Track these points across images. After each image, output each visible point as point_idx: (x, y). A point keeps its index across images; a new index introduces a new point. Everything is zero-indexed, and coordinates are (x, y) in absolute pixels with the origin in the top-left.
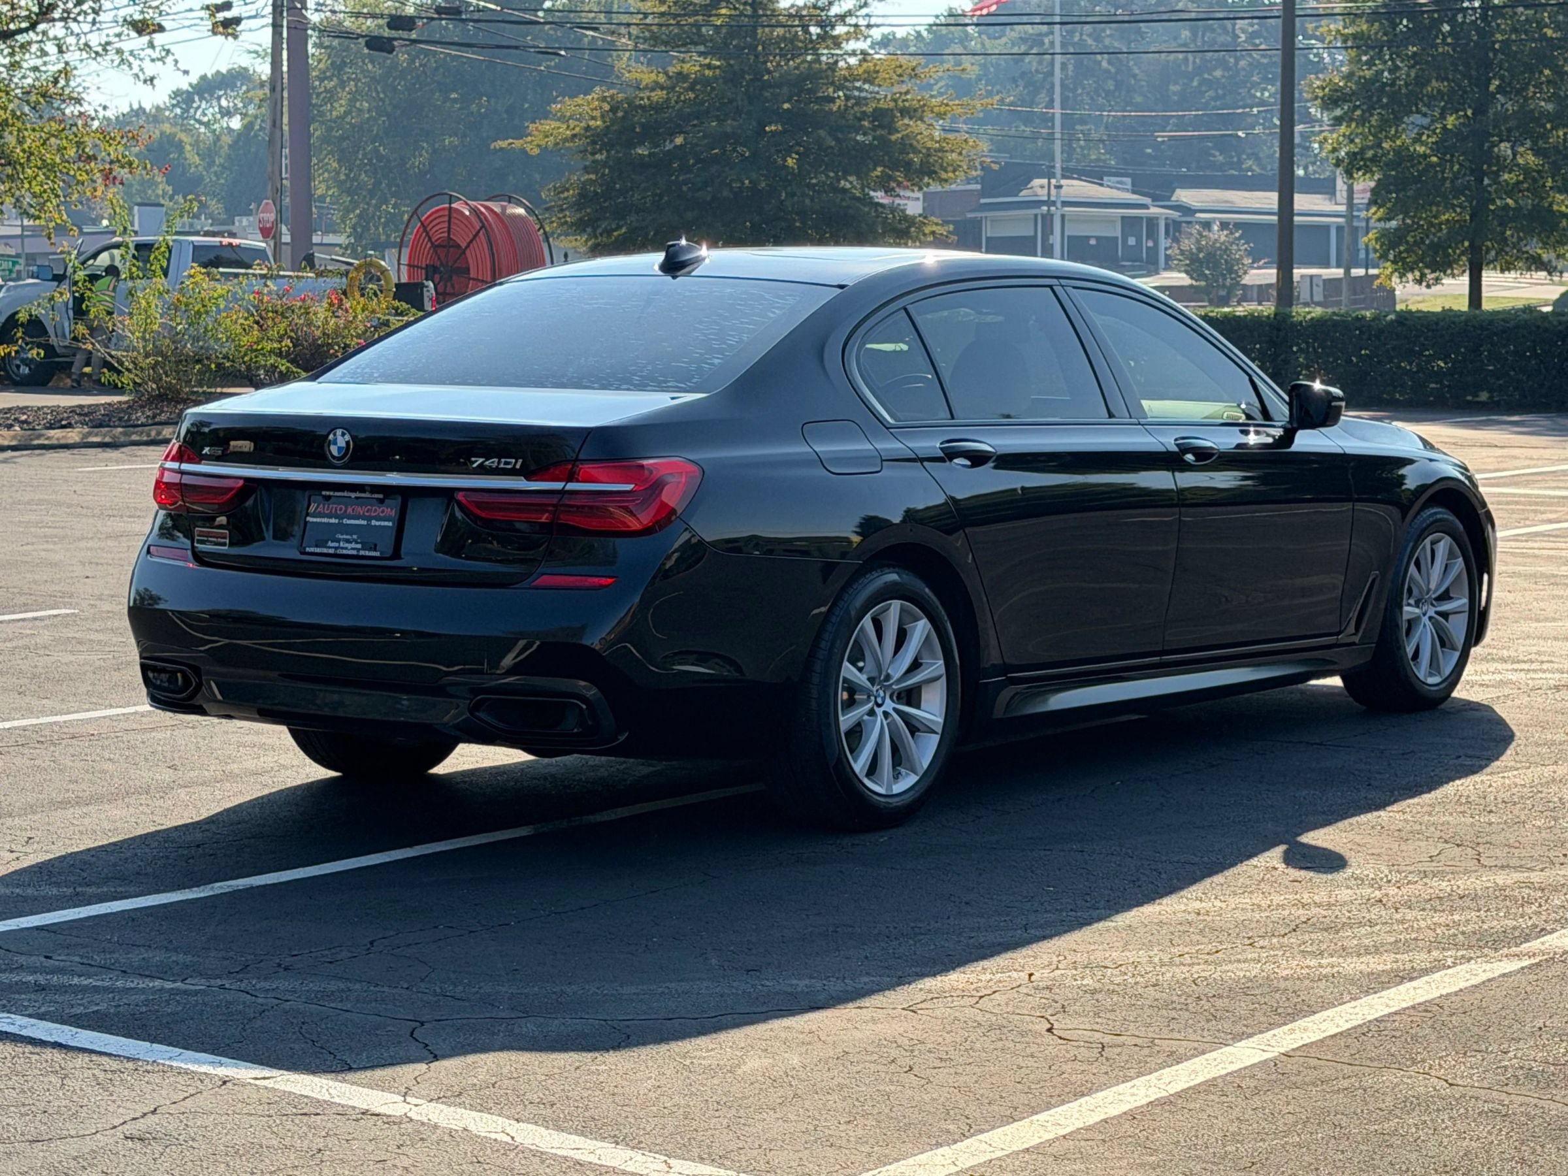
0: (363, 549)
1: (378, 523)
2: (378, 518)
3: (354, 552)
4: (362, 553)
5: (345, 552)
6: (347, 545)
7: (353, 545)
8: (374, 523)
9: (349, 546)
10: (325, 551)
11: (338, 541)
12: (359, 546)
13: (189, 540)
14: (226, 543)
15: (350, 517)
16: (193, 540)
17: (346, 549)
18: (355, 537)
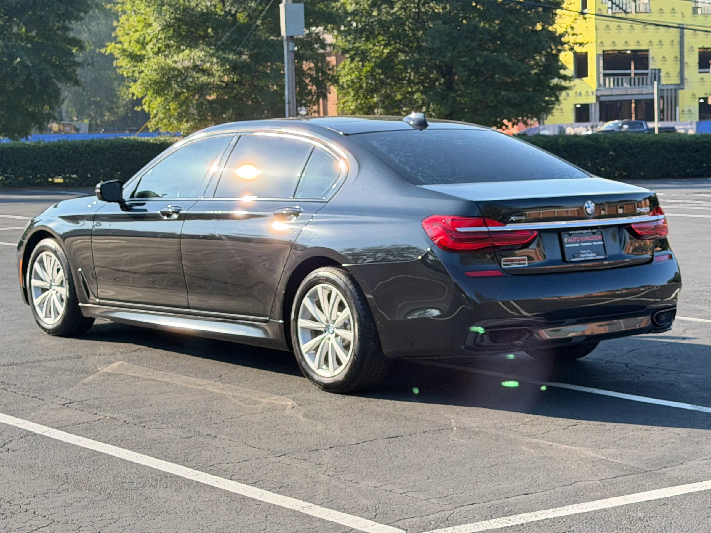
1: (596, 243)
2: (596, 241)
3: (594, 258)
6: (589, 255)
7: (592, 254)
8: (594, 243)
10: (581, 259)
11: (583, 254)
13: (498, 265)
14: (525, 264)
15: (583, 242)
16: (500, 264)
17: (589, 257)
18: (589, 251)
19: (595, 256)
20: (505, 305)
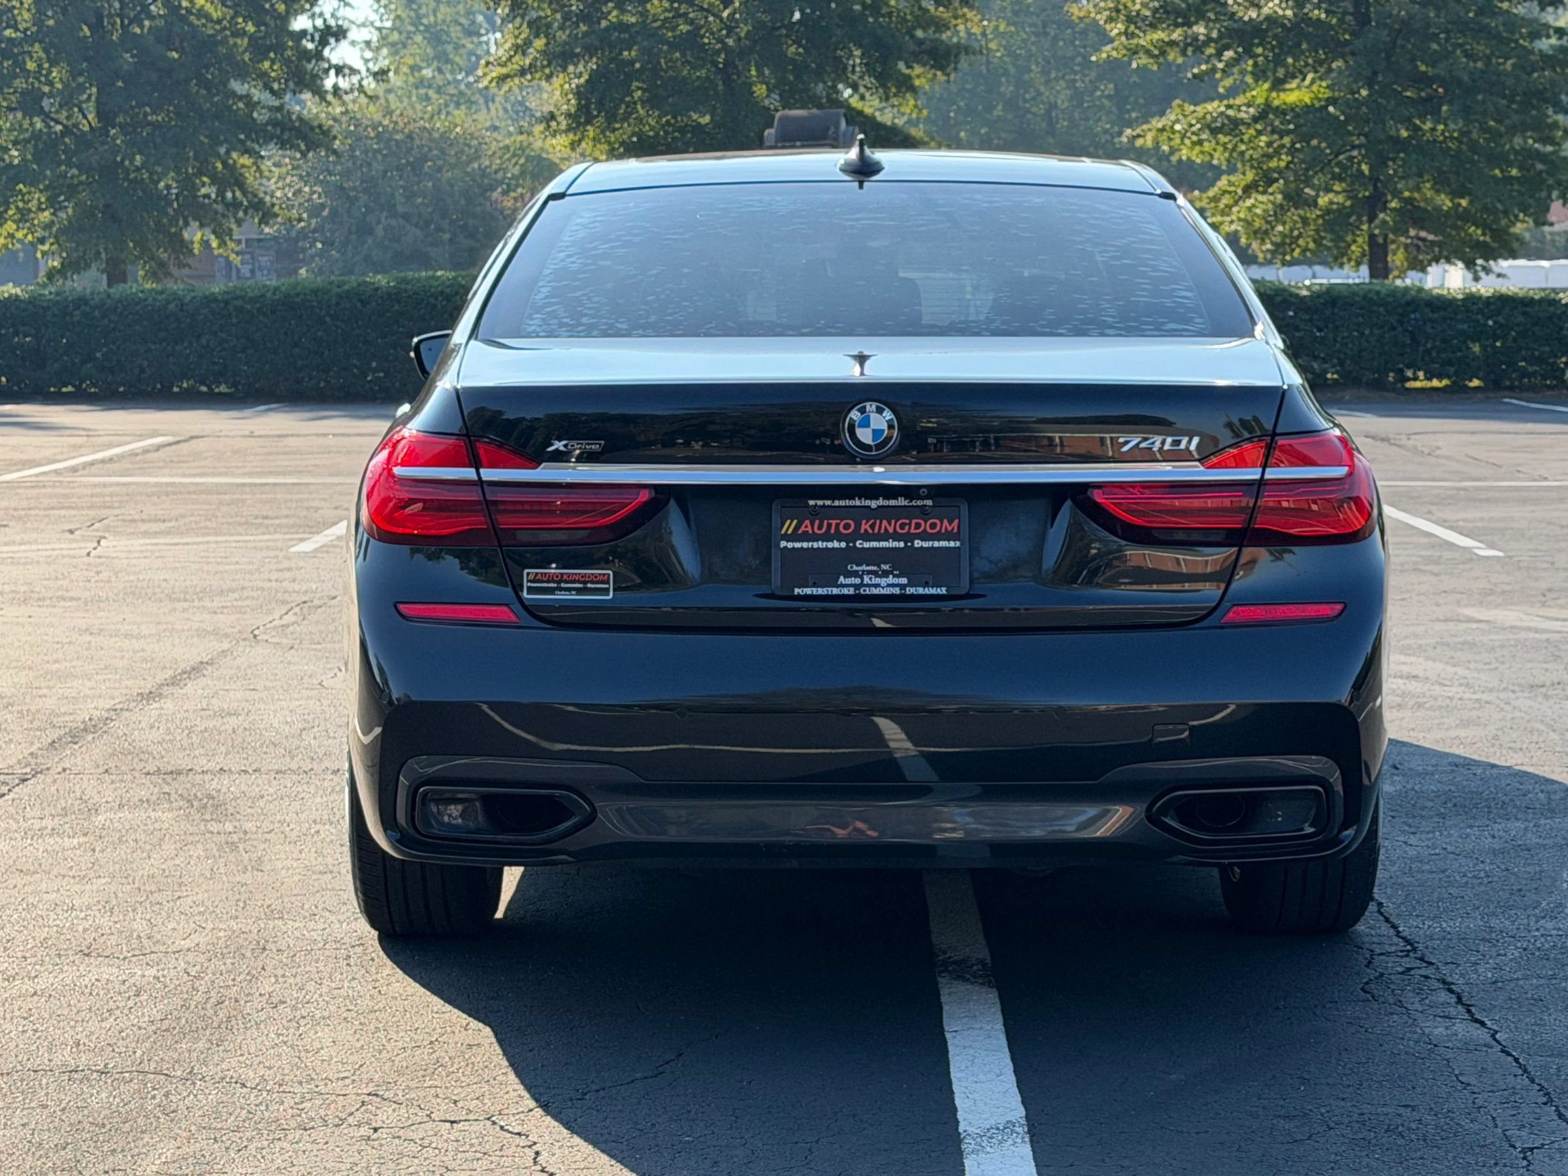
0: (910, 584)
1: (926, 544)
2: (924, 536)
3: (897, 591)
4: (910, 591)
5: (875, 591)
6: (877, 581)
7: (891, 580)
8: (918, 543)
9: (883, 581)
10: (835, 591)
11: (855, 574)
12: (904, 581)
13: (510, 589)
14: (606, 591)
15: (867, 537)
16: (517, 589)
17: (877, 586)
18: (885, 567)
19: (902, 587)
20: (493, 710)
